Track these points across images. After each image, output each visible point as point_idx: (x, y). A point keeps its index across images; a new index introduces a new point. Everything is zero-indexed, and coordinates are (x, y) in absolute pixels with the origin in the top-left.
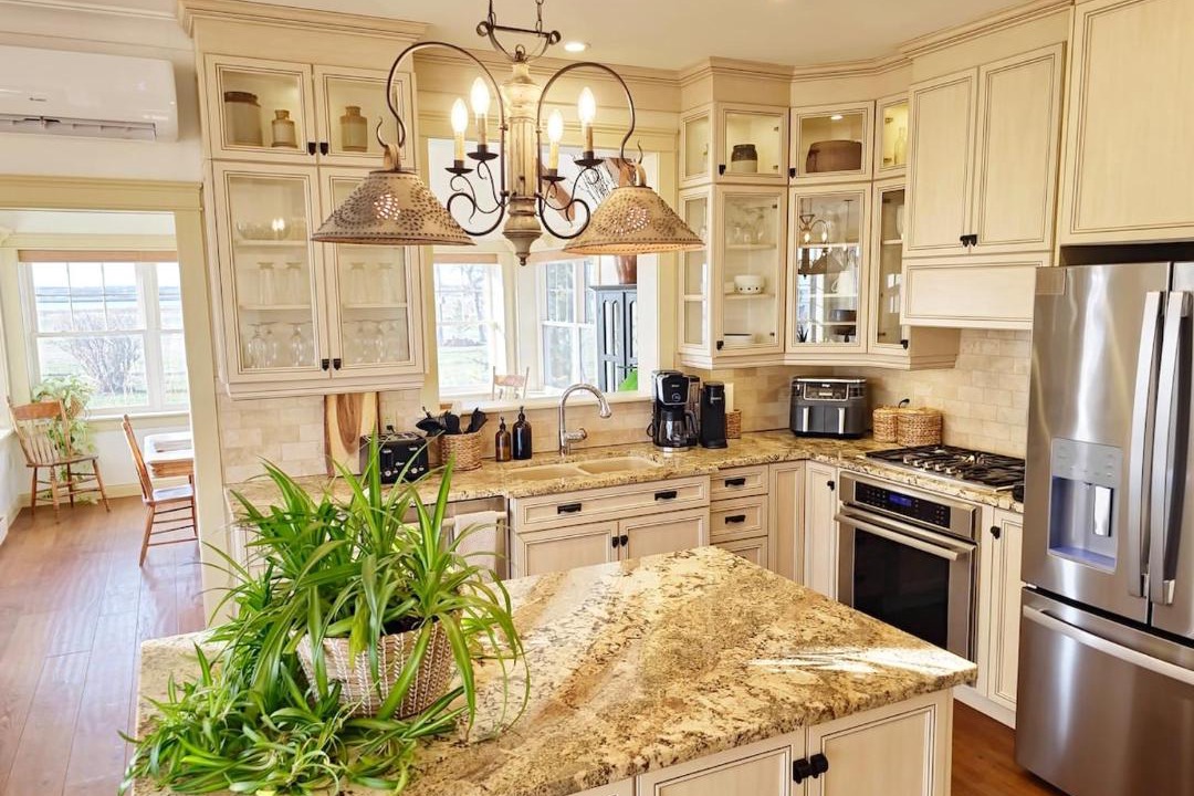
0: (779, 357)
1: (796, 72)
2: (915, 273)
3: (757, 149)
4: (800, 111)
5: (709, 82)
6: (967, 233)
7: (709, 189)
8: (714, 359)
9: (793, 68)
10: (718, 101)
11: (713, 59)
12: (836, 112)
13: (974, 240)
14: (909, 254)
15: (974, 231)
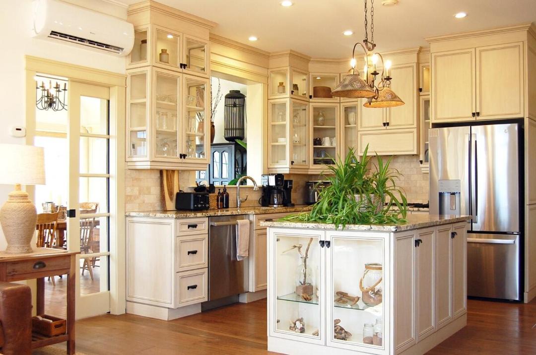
0: (306, 170)
1: (312, 59)
2: (363, 136)
3: (298, 86)
4: (313, 74)
5: (287, 59)
6: (385, 122)
7: (288, 100)
8: (290, 169)
9: (311, 58)
10: (291, 66)
11: (291, 50)
12: (319, 76)
13: (388, 124)
14: (361, 129)
15: (388, 122)
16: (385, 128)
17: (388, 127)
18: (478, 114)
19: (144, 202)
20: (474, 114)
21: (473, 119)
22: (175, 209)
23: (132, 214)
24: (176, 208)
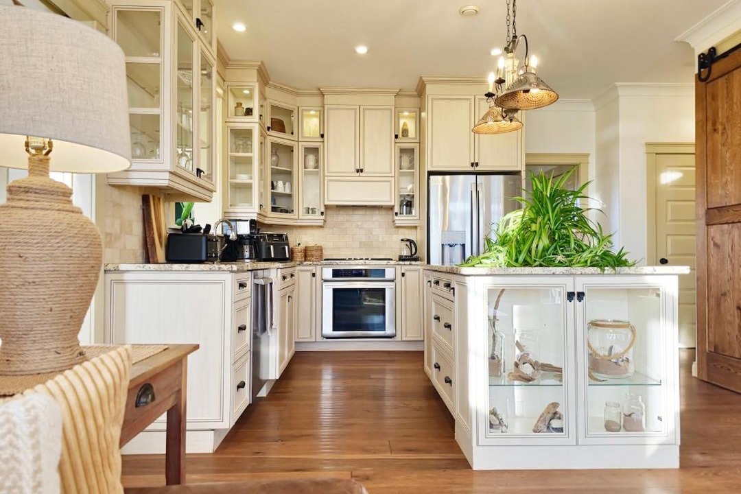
2: (331, 183)
4: (271, 101)
5: (256, 72)
6: (358, 168)
8: (258, 214)
13: (362, 171)
14: (328, 174)
15: (361, 168)
16: (358, 174)
17: (362, 174)
18: (477, 164)
19: (125, 247)
20: (472, 165)
21: (472, 169)
22: (165, 262)
23: (123, 267)
24: (166, 259)
